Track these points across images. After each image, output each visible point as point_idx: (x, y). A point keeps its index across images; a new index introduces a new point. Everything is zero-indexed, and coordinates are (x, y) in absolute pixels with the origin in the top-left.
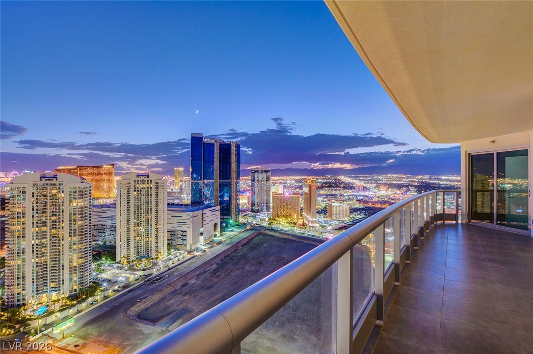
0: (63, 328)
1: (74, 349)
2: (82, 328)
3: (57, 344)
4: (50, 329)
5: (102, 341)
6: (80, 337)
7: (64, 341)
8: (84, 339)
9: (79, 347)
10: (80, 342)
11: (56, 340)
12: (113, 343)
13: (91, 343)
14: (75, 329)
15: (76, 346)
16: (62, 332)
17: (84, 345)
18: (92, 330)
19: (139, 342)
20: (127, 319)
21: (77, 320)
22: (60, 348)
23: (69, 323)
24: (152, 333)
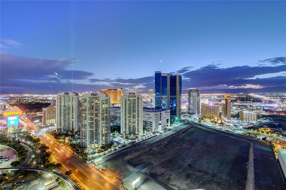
0: (98, 160)
1: (101, 171)
2: (105, 162)
3: (96, 167)
4: (94, 160)
5: (112, 170)
6: (104, 166)
7: (98, 166)
8: (105, 167)
9: (103, 171)
10: (104, 168)
11: (96, 165)
12: (116, 172)
13: (108, 170)
14: (102, 162)
15: (103, 170)
16: (98, 162)
17: (106, 170)
18: (109, 164)
19: (127, 174)
20: (123, 162)
21: (103, 158)
22: (97, 169)
23: (100, 159)
24: (133, 171)
